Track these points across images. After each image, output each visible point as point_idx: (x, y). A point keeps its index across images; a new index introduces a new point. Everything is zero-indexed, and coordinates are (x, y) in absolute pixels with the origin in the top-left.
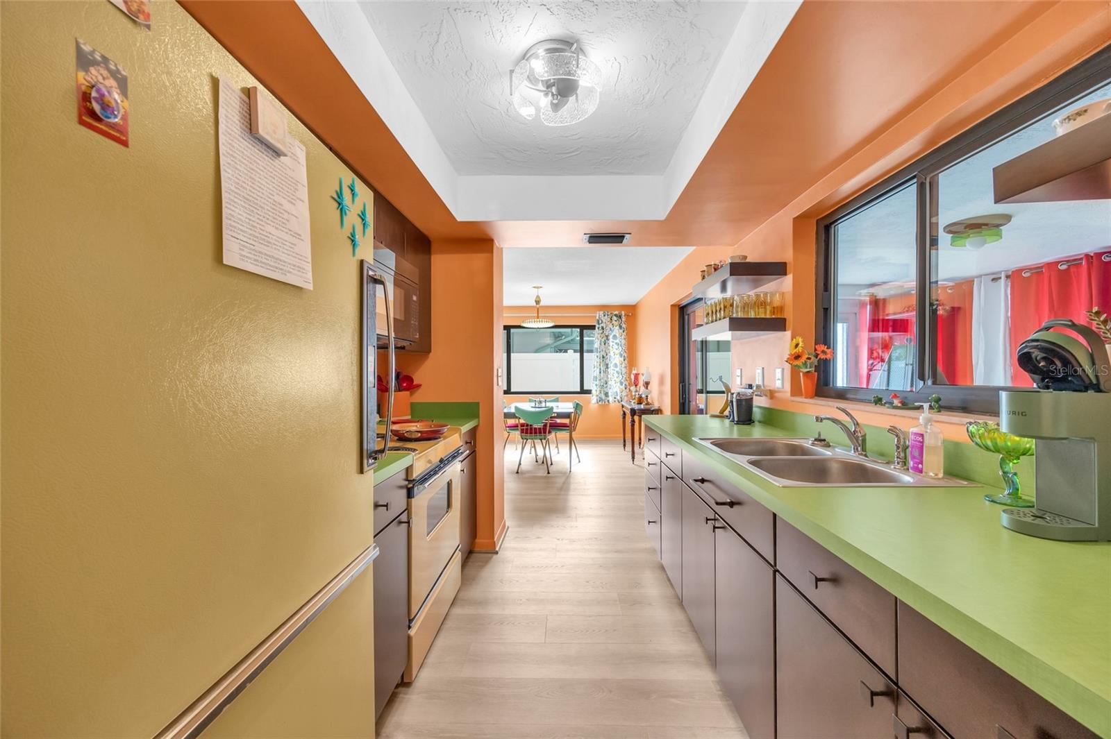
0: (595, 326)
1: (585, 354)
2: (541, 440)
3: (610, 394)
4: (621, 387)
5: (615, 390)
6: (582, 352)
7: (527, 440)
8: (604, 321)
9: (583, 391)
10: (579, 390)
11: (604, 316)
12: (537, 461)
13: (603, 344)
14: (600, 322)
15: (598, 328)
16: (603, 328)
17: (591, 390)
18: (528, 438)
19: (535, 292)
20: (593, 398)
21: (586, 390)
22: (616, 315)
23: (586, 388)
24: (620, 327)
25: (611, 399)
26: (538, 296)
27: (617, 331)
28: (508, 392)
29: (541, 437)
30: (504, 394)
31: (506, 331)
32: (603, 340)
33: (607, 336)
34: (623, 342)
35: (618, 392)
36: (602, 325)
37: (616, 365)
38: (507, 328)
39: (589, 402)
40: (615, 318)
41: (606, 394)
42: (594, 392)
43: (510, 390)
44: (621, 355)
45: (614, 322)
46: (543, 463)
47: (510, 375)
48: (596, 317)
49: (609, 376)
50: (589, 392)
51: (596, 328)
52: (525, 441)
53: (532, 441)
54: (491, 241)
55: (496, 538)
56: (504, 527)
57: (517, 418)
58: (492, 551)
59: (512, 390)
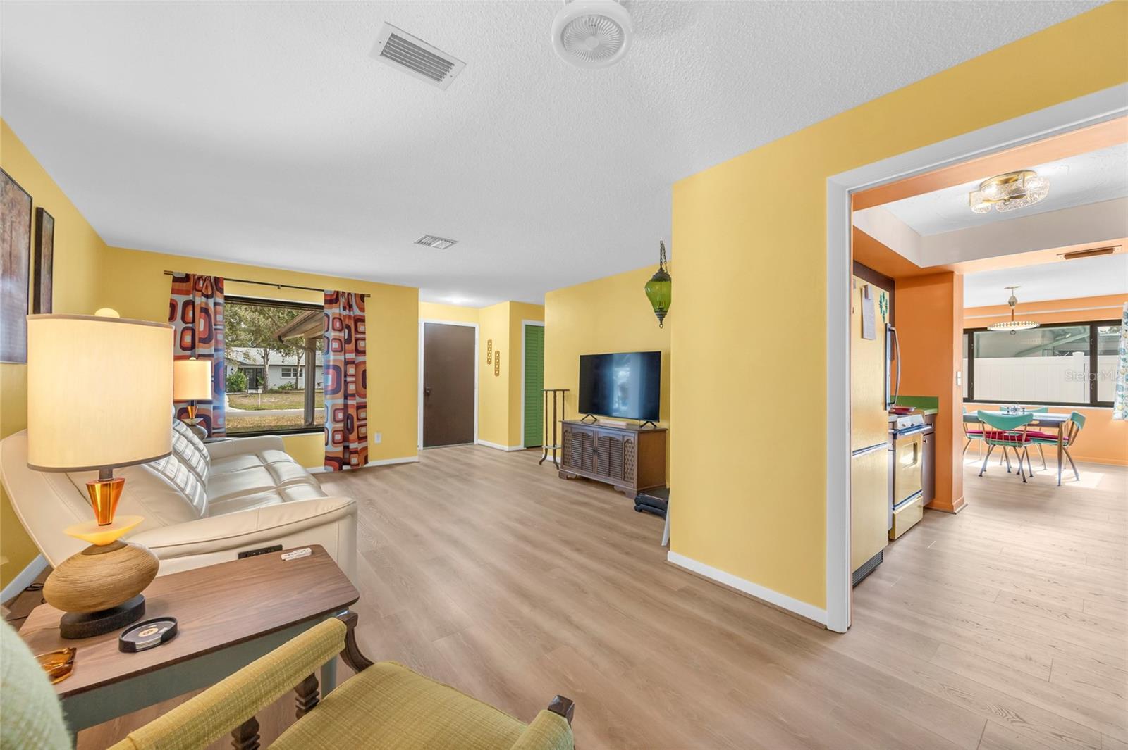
0: (1120, 321)
1: (1100, 359)
2: (1015, 447)
6: (1093, 353)
7: (995, 445)
9: (1096, 404)
10: (1089, 402)
12: (1009, 471)
17: (1111, 403)
18: (996, 443)
19: (1009, 293)
20: (1118, 413)
21: (1100, 402)
23: (1101, 399)
26: (1012, 296)
28: (970, 399)
29: (1014, 444)
30: (964, 401)
31: (967, 335)
38: (969, 332)
42: (1117, 405)
43: (973, 398)
46: (1018, 473)
47: (973, 382)
50: (1109, 405)
51: (1123, 323)
52: (992, 446)
53: (1002, 447)
54: (951, 273)
55: (954, 504)
56: (962, 502)
57: (980, 422)
58: (950, 511)
59: (975, 399)
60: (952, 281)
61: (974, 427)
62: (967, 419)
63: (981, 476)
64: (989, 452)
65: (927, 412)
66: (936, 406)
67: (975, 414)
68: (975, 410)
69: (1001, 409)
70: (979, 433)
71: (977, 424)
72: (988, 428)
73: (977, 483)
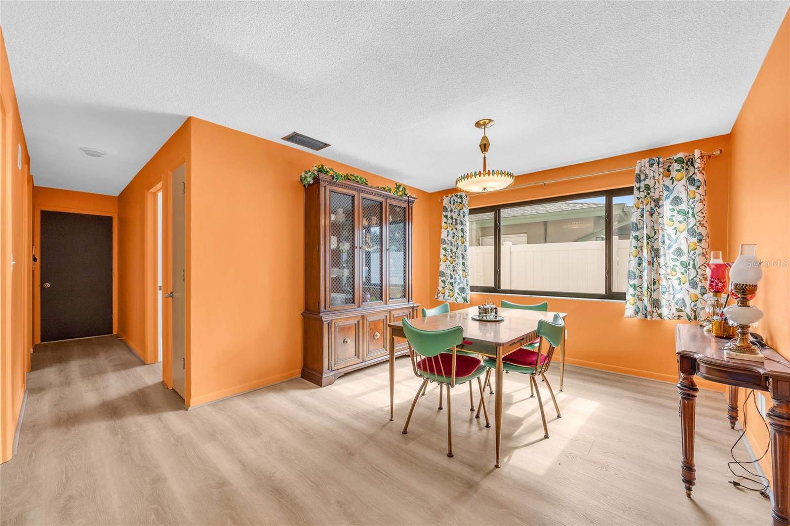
0: (632, 186)
3: (664, 302)
4: (692, 291)
5: (679, 296)
8: (651, 174)
9: (611, 295)
10: (603, 292)
11: (651, 165)
13: (646, 214)
14: (642, 177)
15: (639, 189)
16: (647, 187)
17: (625, 294)
20: (629, 308)
21: (614, 293)
22: (680, 161)
23: (615, 289)
24: (691, 181)
25: (665, 311)
26: (485, 138)
27: (680, 188)
32: (648, 208)
33: (657, 202)
34: (698, 207)
35: (688, 301)
36: (647, 182)
37: (679, 252)
39: (621, 313)
40: (676, 166)
41: (656, 304)
42: (628, 297)
43: (500, 287)
44: (692, 232)
45: (674, 174)
47: (499, 268)
48: (634, 170)
49: (662, 271)
50: (622, 296)
51: (635, 190)
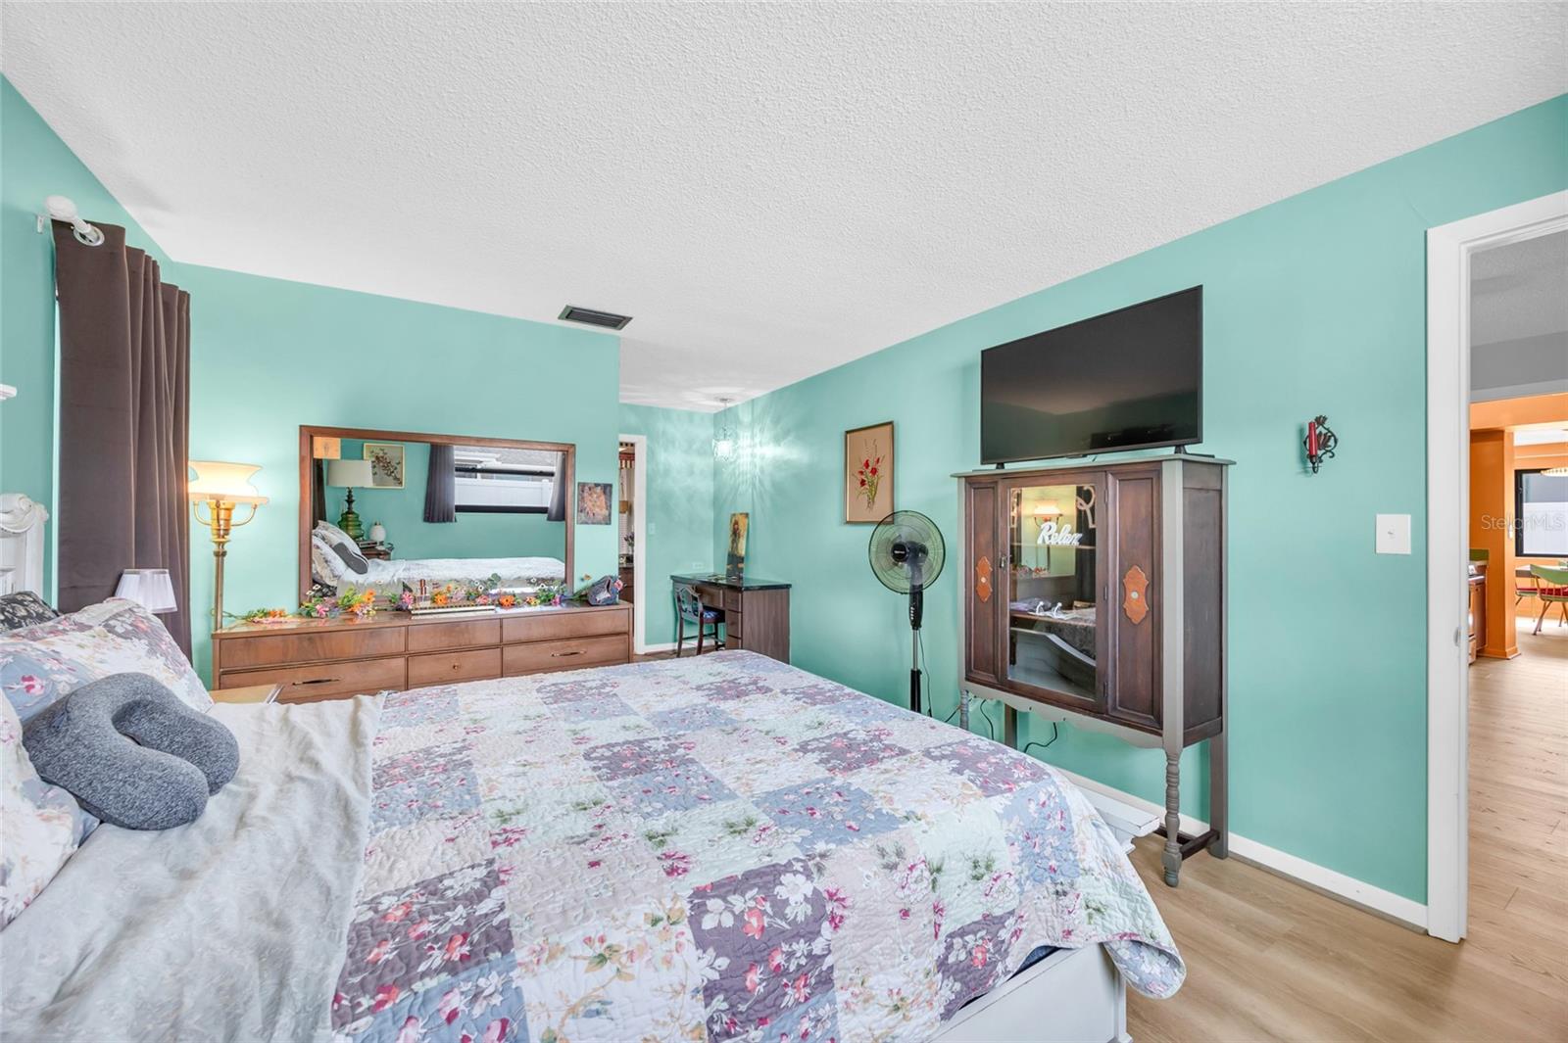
28: (1519, 553)
30: (1514, 555)
31: (1515, 477)
38: (1517, 474)
43: (1522, 551)
52: (1548, 603)
53: (1561, 603)
54: (1502, 432)
55: (1507, 650)
56: (1516, 651)
57: (1534, 577)
58: (1503, 657)
59: (1525, 552)
60: (1503, 439)
61: (1526, 583)
62: (1519, 574)
63: (1535, 634)
64: (1545, 609)
65: (1479, 563)
66: (1487, 559)
67: (1527, 568)
68: (1526, 564)
69: (1560, 564)
70: (1532, 591)
71: (1529, 579)
72: (1544, 583)
73: (1532, 640)
